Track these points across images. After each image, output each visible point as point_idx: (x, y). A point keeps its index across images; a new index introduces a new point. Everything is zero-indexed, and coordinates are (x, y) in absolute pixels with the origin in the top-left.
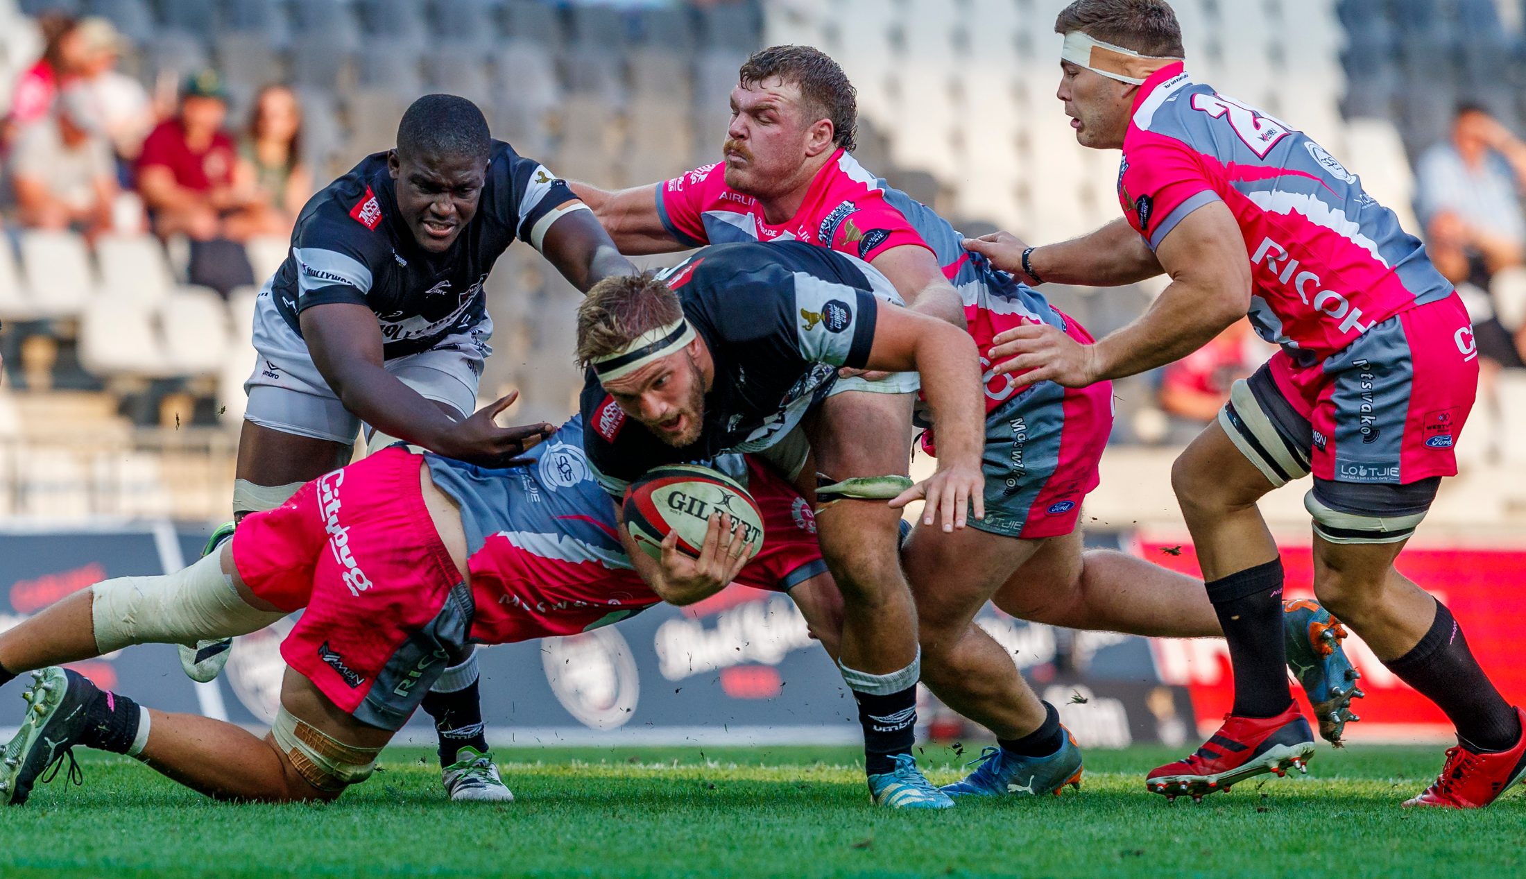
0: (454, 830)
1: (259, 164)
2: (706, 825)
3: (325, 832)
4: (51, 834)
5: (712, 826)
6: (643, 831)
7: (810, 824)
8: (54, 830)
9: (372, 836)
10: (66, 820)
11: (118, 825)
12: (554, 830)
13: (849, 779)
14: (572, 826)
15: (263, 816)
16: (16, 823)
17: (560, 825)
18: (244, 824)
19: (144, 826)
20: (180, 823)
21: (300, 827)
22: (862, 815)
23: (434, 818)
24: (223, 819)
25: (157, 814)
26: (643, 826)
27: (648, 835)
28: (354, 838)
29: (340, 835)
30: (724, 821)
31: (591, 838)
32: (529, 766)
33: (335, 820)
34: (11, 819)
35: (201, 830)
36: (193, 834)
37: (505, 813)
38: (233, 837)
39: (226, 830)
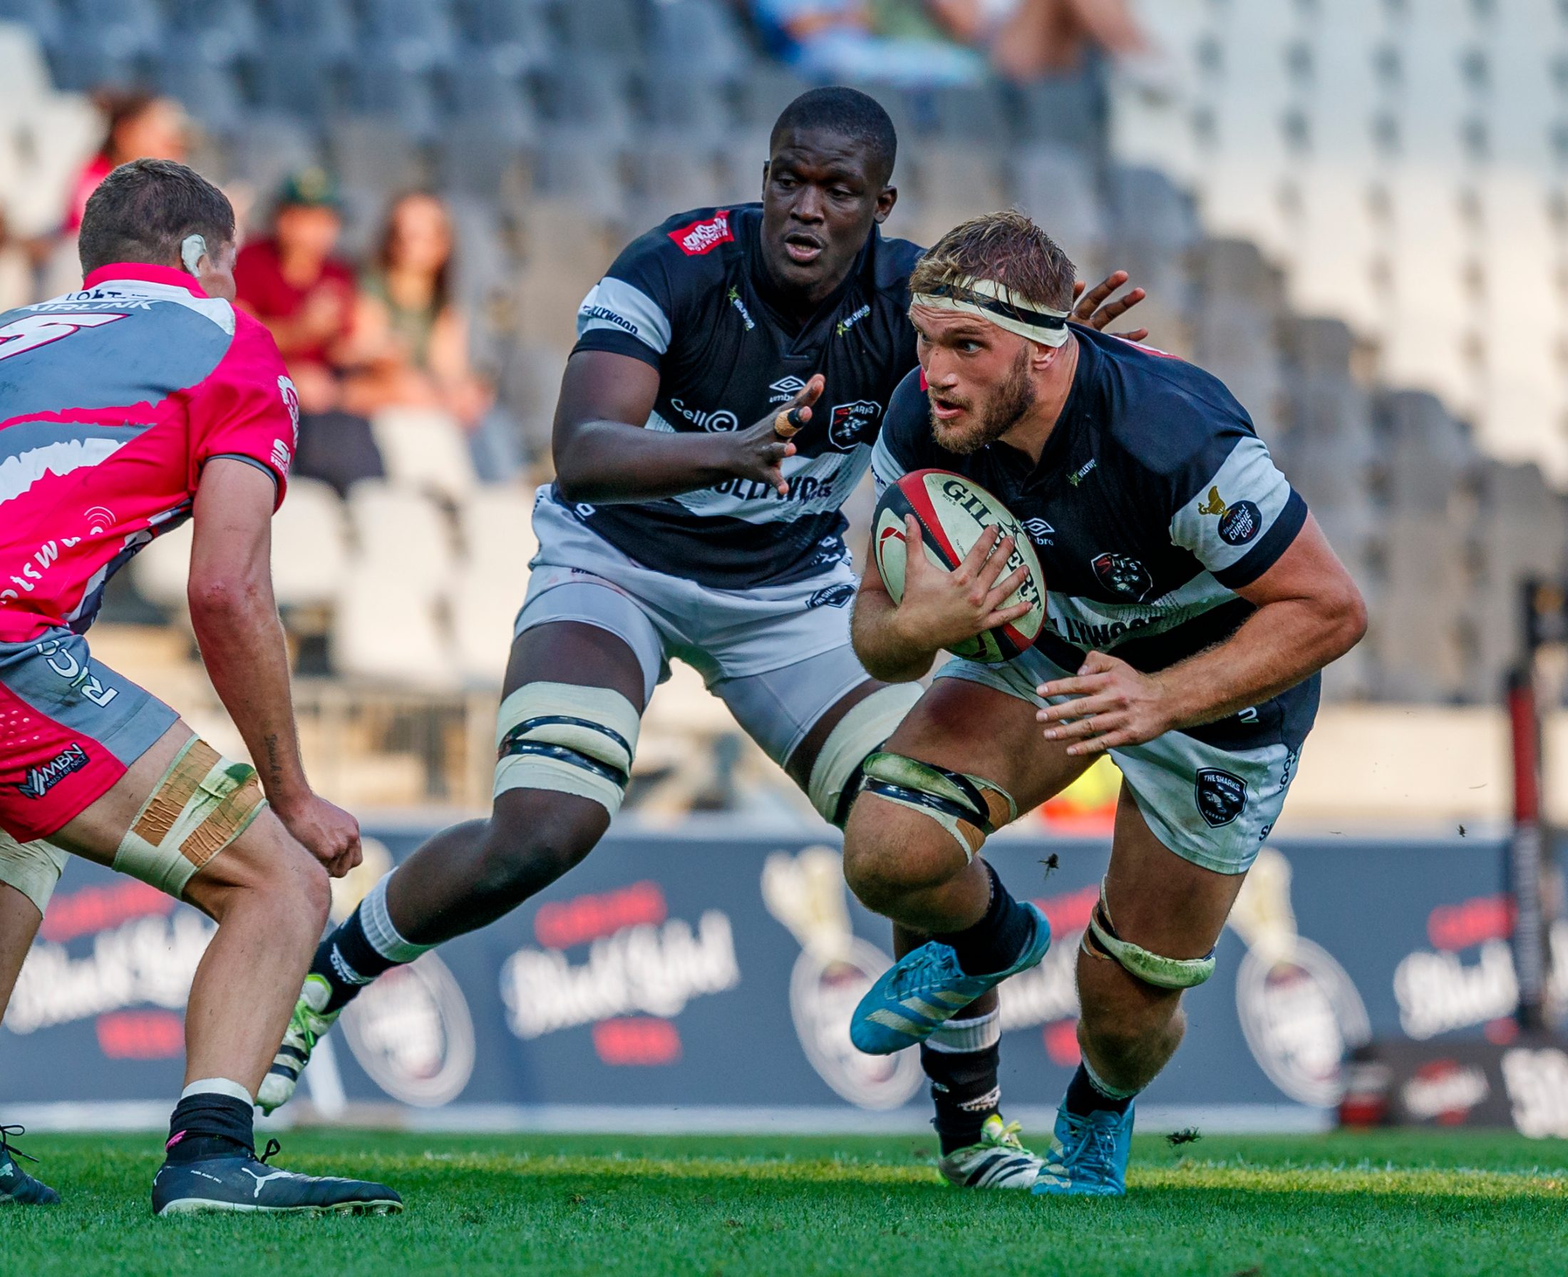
0: (669, 1252)
1: (393, 305)
2: (1026, 1244)
3: (485, 1253)
4: (96, 1256)
5: (1034, 1246)
6: (936, 1254)
7: (1173, 1244)
8: (99, 1250)
9: (550, 1261)
10: (116, 1235)
11: (190, 1243)
12: (810, 1252)
13: (1226, 1180)
14: (835, 1246)
15: (397, 1230)
16: (45, 1240)
17: (819, 1245)
18: (369, 1242)
19: (227, 1244)
20: (279, 1240)
21: (449, 1246)
22: (1246, 1232)
23: (639, 1234)
24: (339, 1235)
25: (245, 1227)
26: (936, 1247)
27: (943, 1260)
28: (526, 1262)
29: (506, 1258)
30: (1051, 1240)
31: (864, 1262)
32: (775, 1161)
33: (499, 1236)
34: (39, 1234)
35: (308, 1250)
36: (298, 1255)
37: (740, 1229)
38: (354, 1261)
39: (344, 1250)
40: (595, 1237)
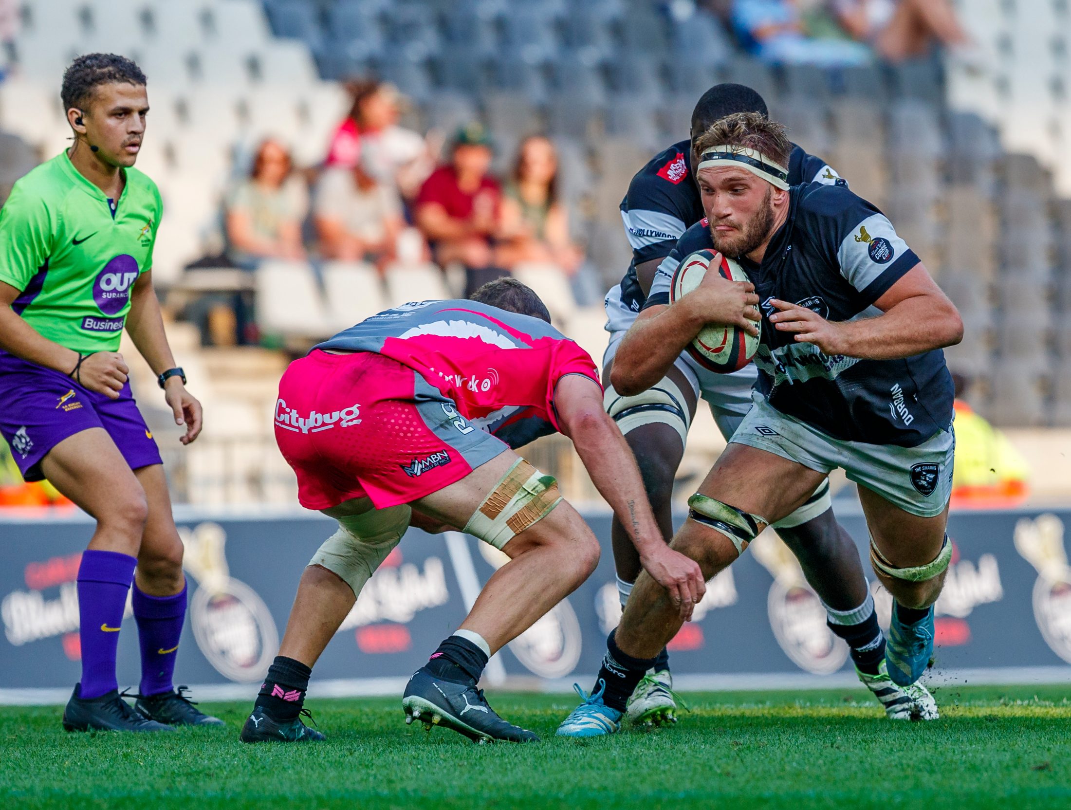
0: (698, 761)
1: (523, 202)
2: (910, 752)
3: (589, 764)
4: (358, 771)
5: (915, 753)
6: (857, 759)
7: (998, 751)
8: (360, 767)
9: (628, 767)
10: (370, 758)
11: (414, 762)
12: (782, 759)
13: (1028, 712)
14: (797, 755)
15: (537, 751)
16: (328, 761)
17: (787, 755)
18: (520, 759)
19: (436, 762)
20: (467, 759)
21: (568, 760)
22: (1041, 742)
23: (681, 751)
24: (503, 755)
25: (447, 751)
26: (857, 755)
27: (861, 762)
28: (614, 769)
29: (602, 767)
30: (925, 749)
31: (814, 765)
32: (760, 706)
33: (597, 754)
34: (324, 758)
35: (484, 764)
36: (478, 767)
37: (740, 746)
38: (512, 770)
39: (506, 764)
40: (655, 753)
